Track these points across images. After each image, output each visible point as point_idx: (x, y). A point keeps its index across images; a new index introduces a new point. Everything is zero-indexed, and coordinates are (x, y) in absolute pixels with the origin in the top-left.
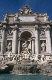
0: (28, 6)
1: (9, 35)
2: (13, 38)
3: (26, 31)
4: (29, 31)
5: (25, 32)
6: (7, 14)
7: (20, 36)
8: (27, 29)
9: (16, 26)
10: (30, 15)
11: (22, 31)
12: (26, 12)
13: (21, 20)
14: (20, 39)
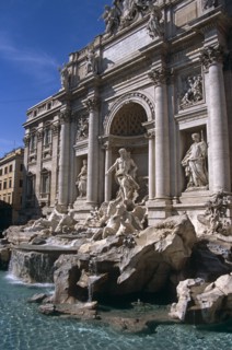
3: (127, 101)
4: (137, 100)
5: (125, 105)
6: (71, 58)
7: (107, 132)
8: (128, 94)
9: (91, 95)
10: (140, 18)
11: (114, 108)
14: (107, 143)
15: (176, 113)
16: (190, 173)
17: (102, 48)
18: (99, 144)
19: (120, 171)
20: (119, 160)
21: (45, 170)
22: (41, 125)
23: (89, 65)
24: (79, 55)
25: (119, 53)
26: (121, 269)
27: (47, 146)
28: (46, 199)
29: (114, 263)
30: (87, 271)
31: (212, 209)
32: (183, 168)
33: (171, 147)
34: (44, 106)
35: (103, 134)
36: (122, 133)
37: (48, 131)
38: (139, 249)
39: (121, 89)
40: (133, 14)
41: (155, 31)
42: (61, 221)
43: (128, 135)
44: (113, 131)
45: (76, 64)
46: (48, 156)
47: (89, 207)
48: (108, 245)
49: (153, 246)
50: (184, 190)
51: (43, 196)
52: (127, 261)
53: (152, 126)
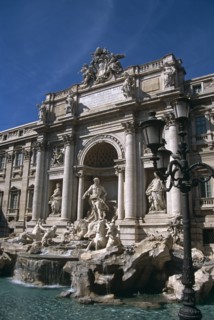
0: (104, 51)
1: (56, 162)
2: (62, 171)
3: (100, 140)
4: (109, 141)
5: (98, 145)
6: (48, 97)
7: (81, 164)
8: (102, 135)
10: (113, 79)
11: (88, 144)
12: (101, 73)
13: (86, 107)
14: (81, 172)
15: (142, 155)
16: (153, 200)
17: (79, 95)
18: (73, 172)
19: (94, 196)
20: (93, 186)
21: (14, 188)
22: (11, 148)
23: (68, 108)
24: (55, 96)
25: (94, 102)
26: (125, 270)
27: (17, 168)
28: (15, 214)
29: (119, 266)
30: (100, 273)
31: (173, 227)
32: (147, 197)
33: (138, 180)
34: (15, 132)
35: (77, 164)
36: (92, 165)
37: (18, 154)
38: (137, 255)
39: (95, 131)
40: (107, 74)
41: (129, 93)
42: (46, 234)
43: (97, 166)
44: (85, 163)
45: (53, 103)
46: (18, 177)
47: (65, 224)
48: (109, 253)
49: (148, 253)
50: (147, 213)
51: (11, 211)
52: (129, 264)
53: (123, 162)
